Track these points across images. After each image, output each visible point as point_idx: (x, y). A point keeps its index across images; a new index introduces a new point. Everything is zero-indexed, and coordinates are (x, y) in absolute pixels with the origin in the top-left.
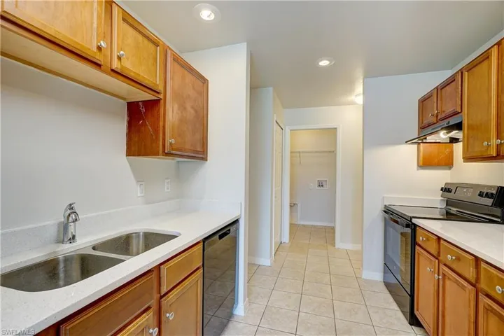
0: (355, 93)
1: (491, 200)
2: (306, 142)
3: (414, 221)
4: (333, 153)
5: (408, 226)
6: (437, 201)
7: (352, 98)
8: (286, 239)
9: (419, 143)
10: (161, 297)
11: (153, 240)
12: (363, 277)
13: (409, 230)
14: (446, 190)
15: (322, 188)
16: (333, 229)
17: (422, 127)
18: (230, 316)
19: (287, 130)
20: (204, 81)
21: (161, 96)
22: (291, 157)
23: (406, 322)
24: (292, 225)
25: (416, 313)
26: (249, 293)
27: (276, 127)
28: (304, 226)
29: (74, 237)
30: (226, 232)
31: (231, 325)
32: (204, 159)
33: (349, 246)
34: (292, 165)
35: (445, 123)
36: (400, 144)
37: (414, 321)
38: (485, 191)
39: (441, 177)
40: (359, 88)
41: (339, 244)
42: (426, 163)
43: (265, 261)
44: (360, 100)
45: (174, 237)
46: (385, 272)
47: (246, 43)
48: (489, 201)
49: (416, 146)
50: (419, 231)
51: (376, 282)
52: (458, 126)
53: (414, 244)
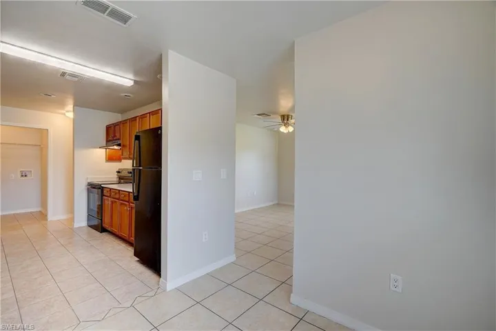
3: (103, 185)
5: (99, 188)
6: (114, 177)
12: (75, 227)
13: (100, 190)
14: (118, 172)
15: (25, 178)
17: (108, 142)
23: (100, 233)
25: (104, 225)
35: (115, 143)
36: (96, 148)
37: (103, 230)
38: (129, 171)
39: (116, 166)
42: (110, 159)
48: (130, 175)
49: (105, 150)
50: (105, 189)
52: (119, 145)
53: (102, 195)
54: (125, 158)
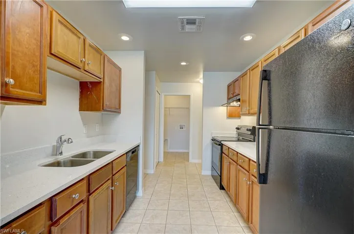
0: (200, 78)
1: (250, 132)
2: (173, 102)
3: (222, 142)
4: (188, 109)
5: (219, 145)
6: (234, 134)
7: (198, 80)
8: (162, 159)
9: (227, 106)
10: (113, 175)
11: (97, 155)
12: (202, 174)
13: (220, 147)
14: (238, 129)
15: (182, 129)
16: (188, 153)
17: (229, 99)
18: (135, 197)
19: (163, 95)
20: (120, 70)
21: (102, 80)
22: (165, 110)
23: (219, 189)
24: (165, 152)
25: (222, 183)
26: (144, 186)
27: (157, 94)
28: (172, 152)
29: (62, 152)
30: (134, 151)
31: (136, 200)
32: (119, 113)
33: (196, 161)
34: (165, 115)
35: (235, 98)
36: (220, 106)
37: (222, 188)
38: (248, 128)
39: (236, 122)
40: (201, 76)
41: (191, 160)
42: (231, 116)
43: (151, 171)
44: (202, 81)
45: (111, 152)
46: (212, 171)
47: (143, 51)
48: (249, 133)
49: (226, 107)
50: (224, 147)
51: (208, 176)
52: (239, 100)
53: (222, 152)
54: (245, 114)
